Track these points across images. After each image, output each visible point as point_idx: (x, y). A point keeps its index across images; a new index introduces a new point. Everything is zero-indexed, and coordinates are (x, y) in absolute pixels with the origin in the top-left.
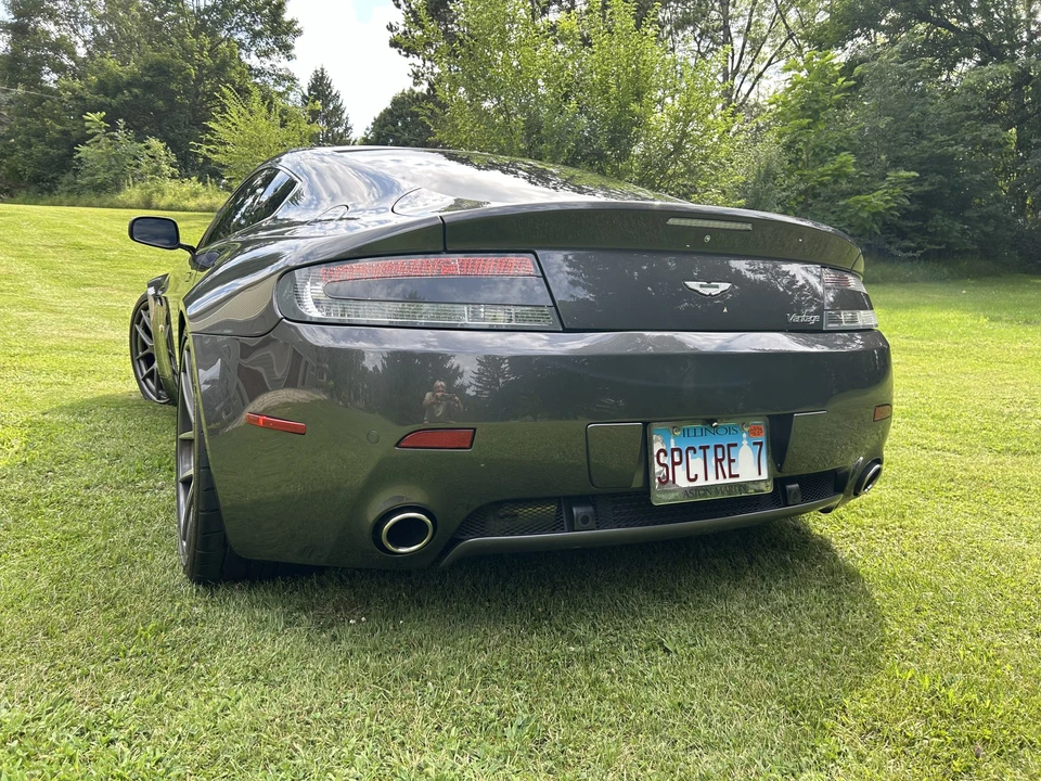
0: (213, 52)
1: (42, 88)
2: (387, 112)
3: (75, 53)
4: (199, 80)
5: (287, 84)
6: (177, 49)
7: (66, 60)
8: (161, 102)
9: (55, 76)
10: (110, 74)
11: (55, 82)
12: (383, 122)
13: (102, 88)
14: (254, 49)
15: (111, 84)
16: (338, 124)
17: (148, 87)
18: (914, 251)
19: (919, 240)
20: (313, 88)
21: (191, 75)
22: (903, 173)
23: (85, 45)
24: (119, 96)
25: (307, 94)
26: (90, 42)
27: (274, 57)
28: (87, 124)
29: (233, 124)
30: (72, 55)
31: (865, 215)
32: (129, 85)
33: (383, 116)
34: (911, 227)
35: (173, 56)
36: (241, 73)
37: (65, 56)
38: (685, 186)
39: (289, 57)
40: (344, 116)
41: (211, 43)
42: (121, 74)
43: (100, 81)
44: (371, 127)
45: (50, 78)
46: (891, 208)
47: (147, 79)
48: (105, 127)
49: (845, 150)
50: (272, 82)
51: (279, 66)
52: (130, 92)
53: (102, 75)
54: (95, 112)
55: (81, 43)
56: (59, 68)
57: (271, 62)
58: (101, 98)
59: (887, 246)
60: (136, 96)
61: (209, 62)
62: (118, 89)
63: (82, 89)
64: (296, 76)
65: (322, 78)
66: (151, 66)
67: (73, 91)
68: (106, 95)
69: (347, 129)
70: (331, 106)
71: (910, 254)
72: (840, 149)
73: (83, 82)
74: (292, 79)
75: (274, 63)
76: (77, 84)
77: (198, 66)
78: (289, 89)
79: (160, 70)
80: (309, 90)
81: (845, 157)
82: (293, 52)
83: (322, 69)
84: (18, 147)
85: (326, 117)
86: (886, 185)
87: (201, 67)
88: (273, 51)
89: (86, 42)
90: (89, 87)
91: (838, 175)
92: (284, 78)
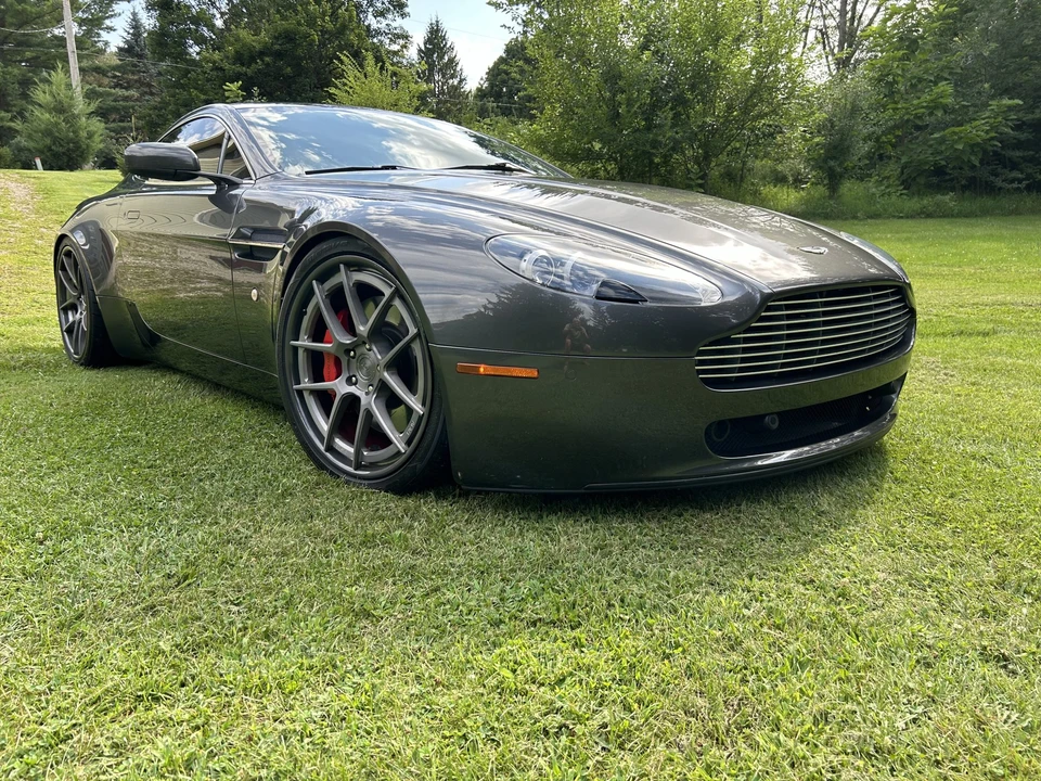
0: (334, 15)
1: (186, 61)
2: (501, 60)
3: (214, 25)
4: (323, 44)
5: (402, 42)
6: (301, 17)
7: (206, 32)
8: (289, 69)
9: (197, 49)
10: (244, 45)
11: (198, 54)
12: (496, 71)
13: (239, 58)
14: (371, 9)
15: (246, 55)
16: (453, 77)
17: (278, 55)
18: (1020, 181)
19: (1030, 171)
20: (428, 41)
21: (314, 41)
22: (1006, 101)
23: (222, 17)
24: (253, 65)
25: (423, 48)
26: (226, 14)
27: (390, 16)
28: (227, 94)
29: (351, 88)
30: (212, 27)
31: (960, 147)
32: (262, 54)
33: (496, 65)
34: (1022, 158)
35: (299, 24)
36: (359, 36)
37: (205, 29)
38: (770, 126)
39: (403, 15)
40: (458, 69)
41: (332, 7)
42: (254, 44)
43: (237, 52)
44: (485, 76)
45: (194, 50)
46: (992, 139)
47: (277, 47)
48: (242, 95)
49: (946, 79)
50: (388, 41)
51: (394, 24)
52: (263, 61)
53: (238, 46)
54: (232, 82)
55: (218, 16)
56: (200, 40)
57: (387, 22)
58: (238, 68)
59: (992, 178)
60: (268, 65)
61: (330, 26)
62: (252, 59)
63: (222, 60)
64: (410, 34)
65: (438, 30)
66: (280, 35)
67: (214, 62)
68: (243, 64)
69: (461, 81)
70: (446, 58)
71: (1015, 185)
72: (939, 79)
73: (222, 54)
74: (406, 37)
75: (390, 22)
76: (217, 56)
77: (321, 31)
78: (404, 46)
79: (288, 37)
80: (425, 44)
81: (945, 87)
82: (406, 10)
83: (437, 22)
84: (170, 116)
85: (441, 70)
86: (987, 114)
87: (324, 32)
88: (388, 10)
89: (222, 14)
90: (228, 57)
91: (934, 106)
92: (398, 36)
